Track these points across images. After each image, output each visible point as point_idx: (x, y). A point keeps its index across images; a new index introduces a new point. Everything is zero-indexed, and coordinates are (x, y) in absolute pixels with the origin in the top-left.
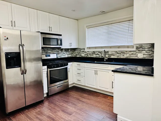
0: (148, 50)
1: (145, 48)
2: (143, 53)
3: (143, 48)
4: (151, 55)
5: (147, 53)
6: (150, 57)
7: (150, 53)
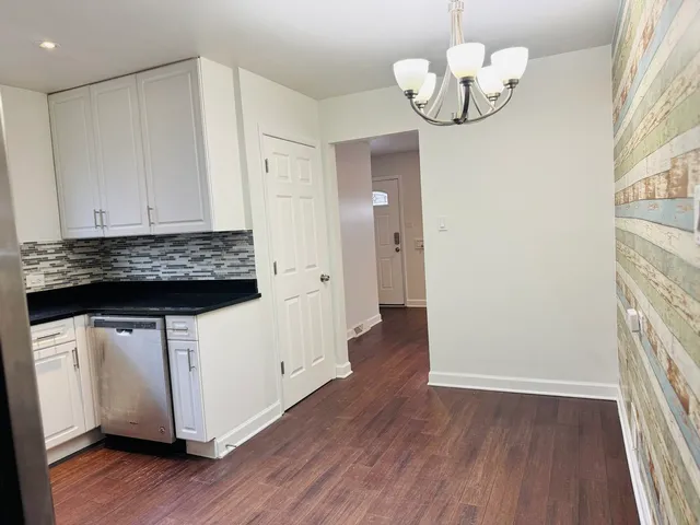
0: (57, 258)
1: (45, 252)
2: (43, 271)
3: (40, 253)
4: (69, 274)
5: (55, 270)
6: (66, 280)
7: (65, 268)
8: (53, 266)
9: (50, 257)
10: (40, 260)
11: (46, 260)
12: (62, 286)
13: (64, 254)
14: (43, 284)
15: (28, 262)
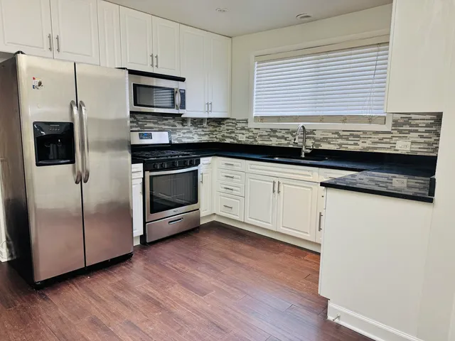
1: (417, 125)
2: (411, 140)
3: (411, 125)
4: (434, 145)
8: (421, 137)
9: (420, 129)
10: (410, 131)
11: (416, 131)
12: (426, 154)
13: (434, 129)
14: (408, 149)
15: (400, 132)
